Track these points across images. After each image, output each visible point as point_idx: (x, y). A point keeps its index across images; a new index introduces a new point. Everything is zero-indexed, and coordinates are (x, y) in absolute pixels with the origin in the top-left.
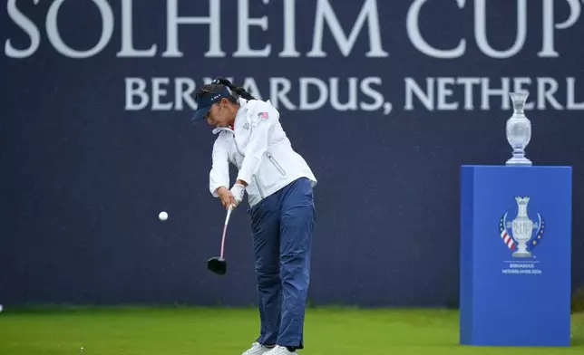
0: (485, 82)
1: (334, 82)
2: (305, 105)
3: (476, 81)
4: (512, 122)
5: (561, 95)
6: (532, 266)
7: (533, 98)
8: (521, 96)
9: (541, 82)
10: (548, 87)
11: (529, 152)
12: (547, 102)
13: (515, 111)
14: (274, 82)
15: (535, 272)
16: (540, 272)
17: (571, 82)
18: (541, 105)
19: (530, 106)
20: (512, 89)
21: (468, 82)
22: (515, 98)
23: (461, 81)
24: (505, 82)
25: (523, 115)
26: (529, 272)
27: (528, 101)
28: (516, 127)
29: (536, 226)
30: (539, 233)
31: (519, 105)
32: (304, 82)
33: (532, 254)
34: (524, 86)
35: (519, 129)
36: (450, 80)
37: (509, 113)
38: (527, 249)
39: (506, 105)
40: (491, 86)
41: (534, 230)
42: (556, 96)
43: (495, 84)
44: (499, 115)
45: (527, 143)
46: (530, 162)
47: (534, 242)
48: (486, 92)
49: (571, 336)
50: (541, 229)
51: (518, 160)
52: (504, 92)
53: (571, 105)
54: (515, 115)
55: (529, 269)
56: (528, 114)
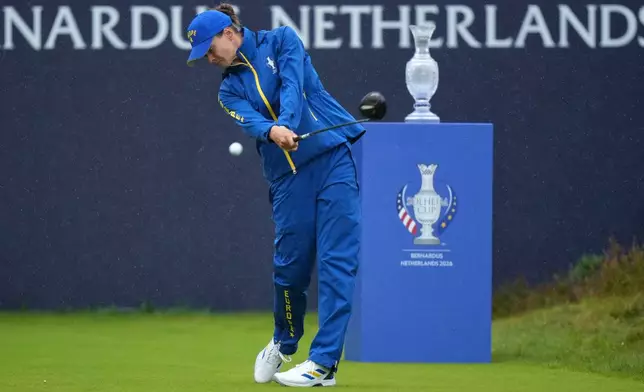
0: (378, 11)
1: (177, 11)
2: (137, 42)
3: (366, 9)
4: (413, 65)
5: (478, 29)
6: (441, 256)
7: (441, 32)
8: (425, 30)
9: (452, 11)
10: (460, 17)
11: (436, 104)
12: (459, 38)
13: (418, 50)
14: (97, 12)
15: (443, 264)
16: (451, 264)
17: (491, 11)
18: (452, 42)
19: (438, 43)
20: (413, 20)
21: (355, 12)
22: (418, 33)
23: (345, 9)
24: (404, 11)
25: (428, 56)
26: (436, 263)
27: (434, 37)
28: (419, 71)
29: (445, 203)
30: (450, 213)
31: (423, 42)
32: (137, 12)
33: (441, 241)
34: (429, 17)
35: (422, 75)
36: (331, 9)
37: (410, 53)
38: (434, 234)
39: (404, 43)
40: (386, 17)
41: (443, 209)
42: (471, 29)
43: (391, 14)
44: (396, 55)
45: (434, 92)
46: (437, 118)
47: (443, 225)
48: (379, 25)
49: (493, 350)
50: (452, 206)
51: (422, 115)
52: (403, 24)
53: (492, 42)
54: (417, 55)
55: (435, 260)
56: (434, 53)
